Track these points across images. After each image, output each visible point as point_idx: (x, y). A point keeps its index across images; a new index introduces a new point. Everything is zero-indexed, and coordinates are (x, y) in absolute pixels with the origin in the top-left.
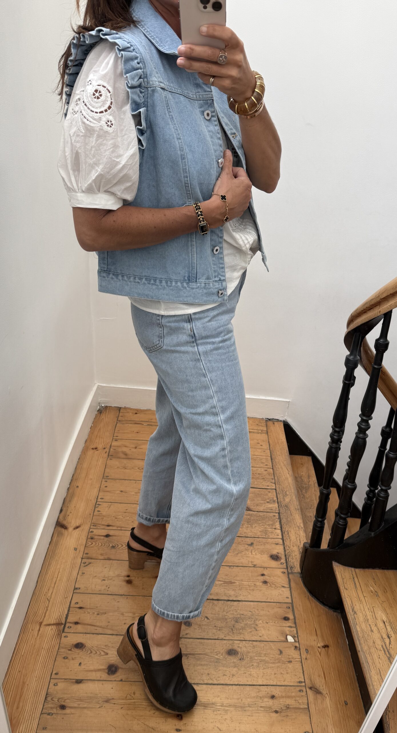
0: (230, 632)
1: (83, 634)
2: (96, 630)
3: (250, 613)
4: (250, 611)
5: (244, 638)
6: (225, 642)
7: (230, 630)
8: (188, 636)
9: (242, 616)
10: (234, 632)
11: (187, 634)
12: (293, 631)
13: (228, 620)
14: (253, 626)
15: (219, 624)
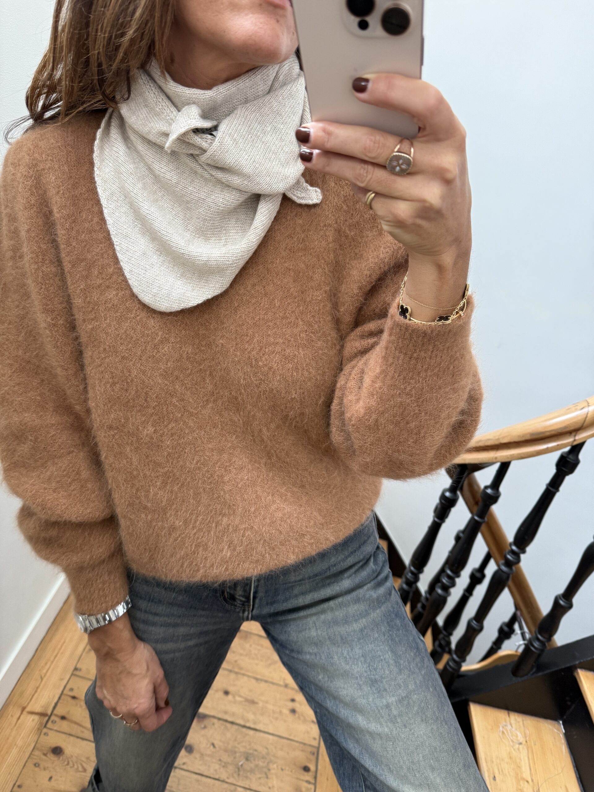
0: (235, 772)
1: (64, 736)
2: (83, 732)
3: (265, 750)
4: (267, 748)
5: (249, 786)
6: (226, 786)
7: (237, 770)
8: (185, 767)
9: (256, 753)
10: (241, 773)
11: (184, 764)
12: (311, 789)
13: (238, 755)
14: (265, 770)
15: (226, 758)
